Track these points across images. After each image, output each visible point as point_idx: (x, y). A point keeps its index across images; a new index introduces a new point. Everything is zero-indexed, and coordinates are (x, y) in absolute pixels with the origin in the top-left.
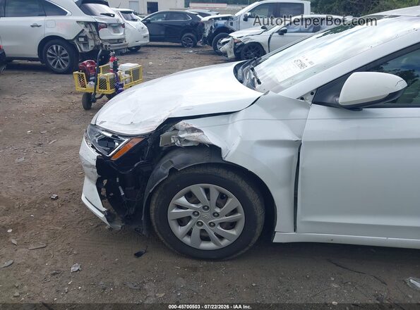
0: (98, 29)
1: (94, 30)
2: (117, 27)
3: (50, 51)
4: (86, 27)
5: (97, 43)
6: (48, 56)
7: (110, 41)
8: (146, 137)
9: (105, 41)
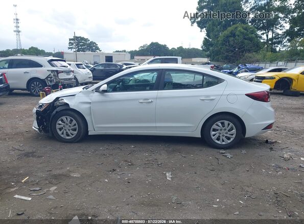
0: (58, 74)
1: (56, 74)
2: (68, 72)
3: (33, 85)
4: (52, 72)
5: (57, 81)
6: (32, 87)
7: (64, 79)
8: (50, 103)
9: (62, 79)
